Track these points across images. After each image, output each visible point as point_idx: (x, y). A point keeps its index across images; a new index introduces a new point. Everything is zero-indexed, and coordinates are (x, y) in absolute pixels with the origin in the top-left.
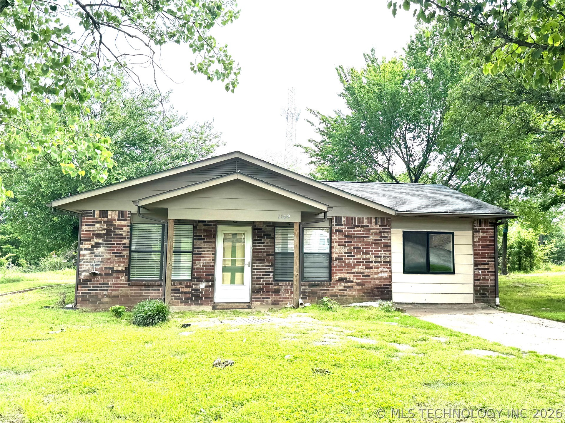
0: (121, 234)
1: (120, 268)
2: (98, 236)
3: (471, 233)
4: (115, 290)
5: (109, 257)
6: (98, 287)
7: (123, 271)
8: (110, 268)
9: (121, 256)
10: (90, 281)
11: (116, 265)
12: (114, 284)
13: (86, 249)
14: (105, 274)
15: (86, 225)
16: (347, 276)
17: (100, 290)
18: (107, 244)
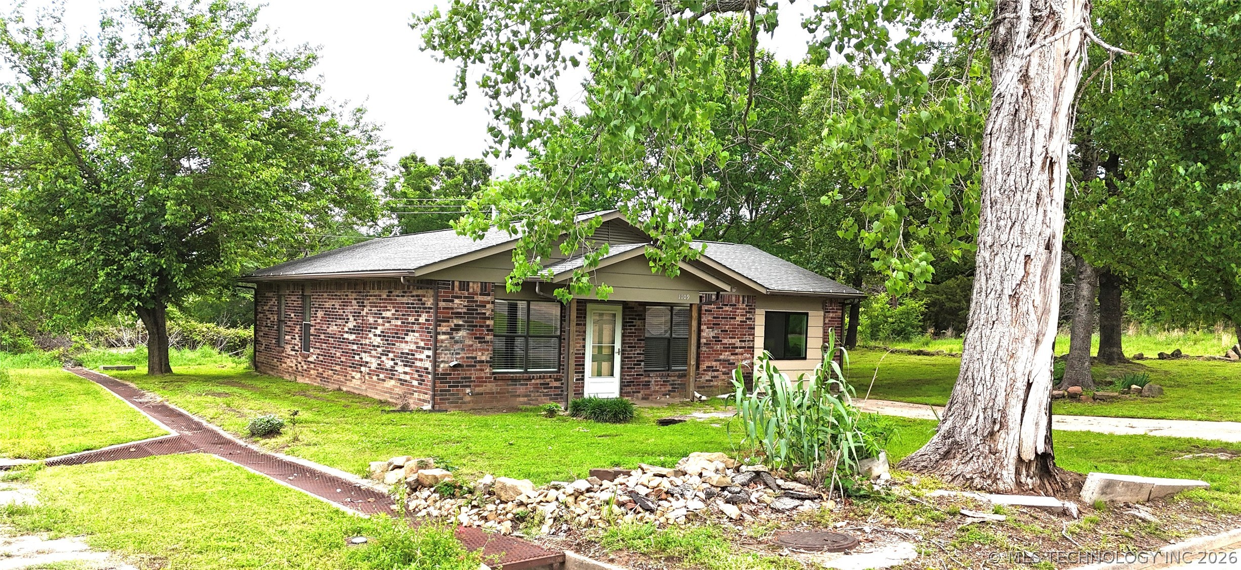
0: (485, 314)
1: (484, 358)
2: (458, 315)
3: (822, 313)
4: (479, 386)
5: (471, 343)
6: (459, 382)
7: (487, 362)
8: (472, 358)
9: (485, 342)
10: (450, 374)
11: (480, 354)
12: (477, 378)
13: (444, 333)
14: (467, 366)
15: (444, 301)
16: (714, 363)
17: (462, 386)
18: (468, 326)
